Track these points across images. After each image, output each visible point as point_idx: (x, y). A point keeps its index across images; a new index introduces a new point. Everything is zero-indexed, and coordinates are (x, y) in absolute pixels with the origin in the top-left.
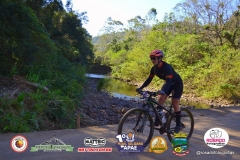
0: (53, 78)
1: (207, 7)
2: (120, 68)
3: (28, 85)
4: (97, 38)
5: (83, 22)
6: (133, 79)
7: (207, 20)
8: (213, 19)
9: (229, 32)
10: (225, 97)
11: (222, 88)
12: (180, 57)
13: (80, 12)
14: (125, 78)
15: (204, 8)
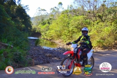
0: (14, 40)
1: (89, 2)
2: (46, 33)
3: (3, 45)
4: (33, 18)
5: (26, 10)
6: (52, 39)
7: (89, 8)
8: (92, 8)
9: (100, 14)
10: (99, 47)
11: (98, 42)
12: (76, 27)
13: (25, 6)
14: (48, 38)
15: (87, 2)
